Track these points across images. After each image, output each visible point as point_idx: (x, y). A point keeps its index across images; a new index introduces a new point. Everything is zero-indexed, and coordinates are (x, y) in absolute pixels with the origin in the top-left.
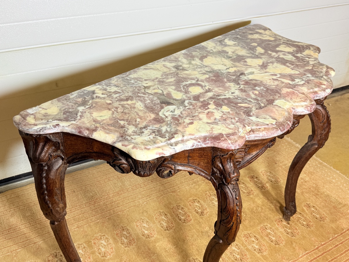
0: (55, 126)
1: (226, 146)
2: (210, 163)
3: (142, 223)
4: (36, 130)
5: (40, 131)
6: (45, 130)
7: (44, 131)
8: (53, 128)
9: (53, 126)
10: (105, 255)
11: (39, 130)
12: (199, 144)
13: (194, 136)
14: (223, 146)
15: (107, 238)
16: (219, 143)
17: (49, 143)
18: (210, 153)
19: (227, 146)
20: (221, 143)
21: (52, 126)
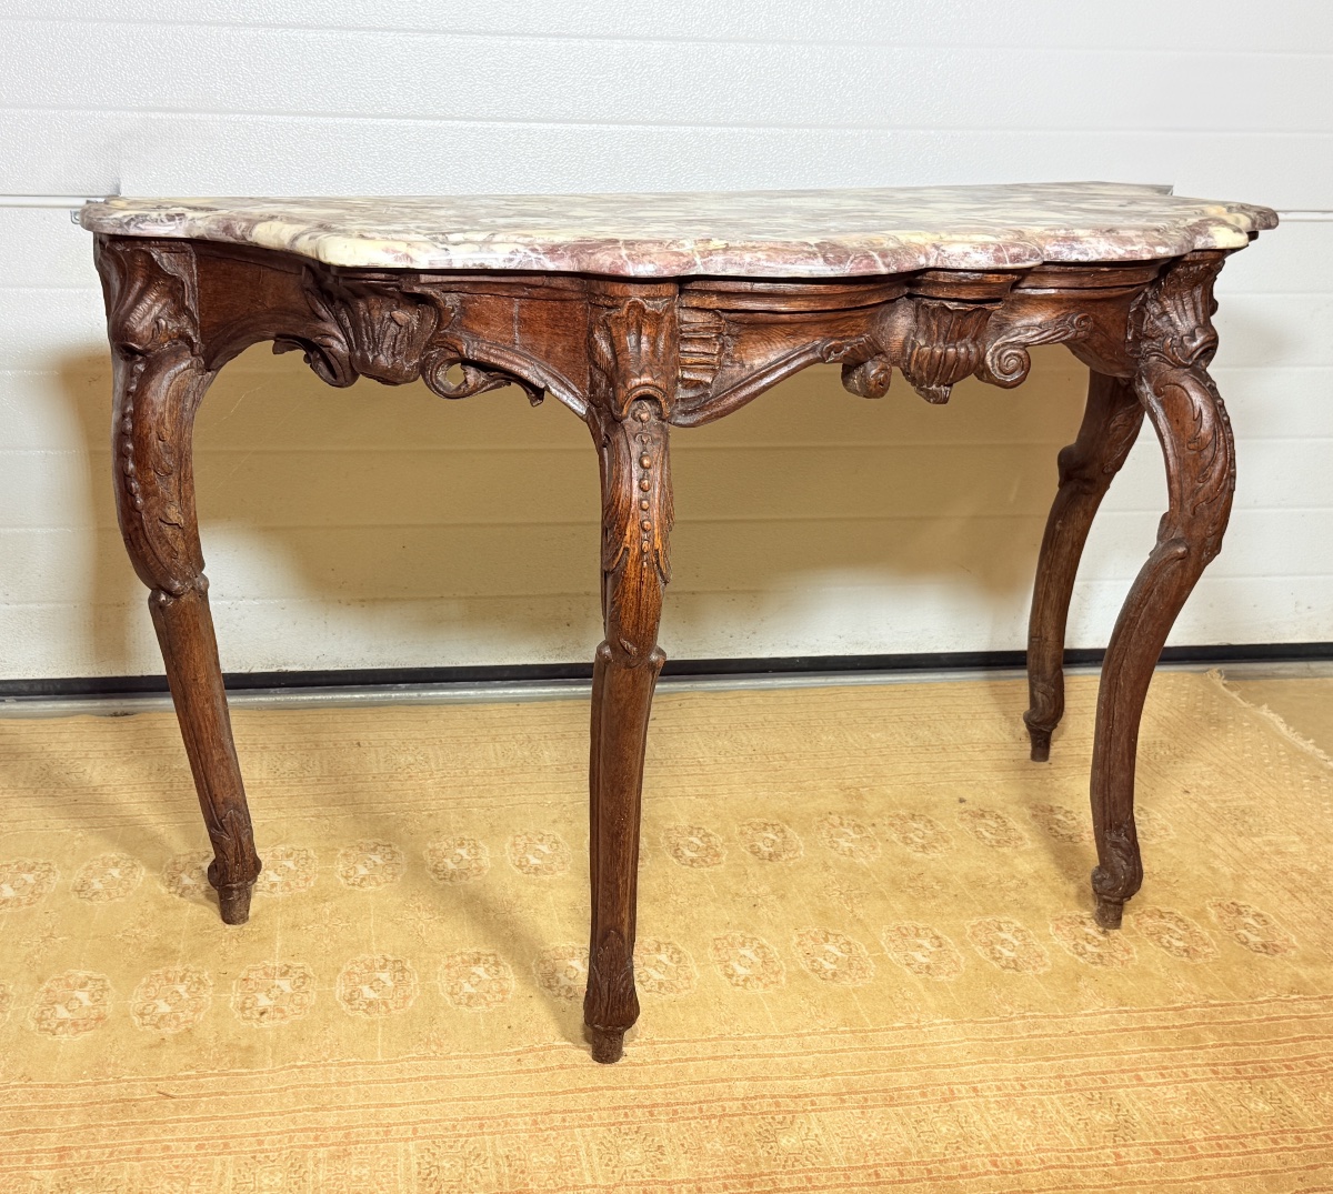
0: (171, 218)
1: (608, 263)
2: (584, 351)
3: (535, 840)
4: (120, 220)
5: (128, 224)
6: (143, 221)
7: (140, 225)
8: (165, 220)
9: (167, 215)
10: (361, 882)
11: (126, 220)
12: (534, 255)
13: (528, 239)
14: (601, 262)
15: (393, 852)
16: (593, 254)
17: (158, 279)
18: (582, 309)
19: (613, 263)
20: (598, 256)
21: (163, 217)
